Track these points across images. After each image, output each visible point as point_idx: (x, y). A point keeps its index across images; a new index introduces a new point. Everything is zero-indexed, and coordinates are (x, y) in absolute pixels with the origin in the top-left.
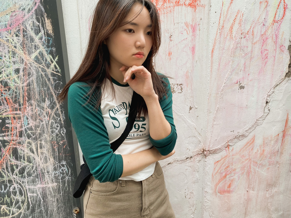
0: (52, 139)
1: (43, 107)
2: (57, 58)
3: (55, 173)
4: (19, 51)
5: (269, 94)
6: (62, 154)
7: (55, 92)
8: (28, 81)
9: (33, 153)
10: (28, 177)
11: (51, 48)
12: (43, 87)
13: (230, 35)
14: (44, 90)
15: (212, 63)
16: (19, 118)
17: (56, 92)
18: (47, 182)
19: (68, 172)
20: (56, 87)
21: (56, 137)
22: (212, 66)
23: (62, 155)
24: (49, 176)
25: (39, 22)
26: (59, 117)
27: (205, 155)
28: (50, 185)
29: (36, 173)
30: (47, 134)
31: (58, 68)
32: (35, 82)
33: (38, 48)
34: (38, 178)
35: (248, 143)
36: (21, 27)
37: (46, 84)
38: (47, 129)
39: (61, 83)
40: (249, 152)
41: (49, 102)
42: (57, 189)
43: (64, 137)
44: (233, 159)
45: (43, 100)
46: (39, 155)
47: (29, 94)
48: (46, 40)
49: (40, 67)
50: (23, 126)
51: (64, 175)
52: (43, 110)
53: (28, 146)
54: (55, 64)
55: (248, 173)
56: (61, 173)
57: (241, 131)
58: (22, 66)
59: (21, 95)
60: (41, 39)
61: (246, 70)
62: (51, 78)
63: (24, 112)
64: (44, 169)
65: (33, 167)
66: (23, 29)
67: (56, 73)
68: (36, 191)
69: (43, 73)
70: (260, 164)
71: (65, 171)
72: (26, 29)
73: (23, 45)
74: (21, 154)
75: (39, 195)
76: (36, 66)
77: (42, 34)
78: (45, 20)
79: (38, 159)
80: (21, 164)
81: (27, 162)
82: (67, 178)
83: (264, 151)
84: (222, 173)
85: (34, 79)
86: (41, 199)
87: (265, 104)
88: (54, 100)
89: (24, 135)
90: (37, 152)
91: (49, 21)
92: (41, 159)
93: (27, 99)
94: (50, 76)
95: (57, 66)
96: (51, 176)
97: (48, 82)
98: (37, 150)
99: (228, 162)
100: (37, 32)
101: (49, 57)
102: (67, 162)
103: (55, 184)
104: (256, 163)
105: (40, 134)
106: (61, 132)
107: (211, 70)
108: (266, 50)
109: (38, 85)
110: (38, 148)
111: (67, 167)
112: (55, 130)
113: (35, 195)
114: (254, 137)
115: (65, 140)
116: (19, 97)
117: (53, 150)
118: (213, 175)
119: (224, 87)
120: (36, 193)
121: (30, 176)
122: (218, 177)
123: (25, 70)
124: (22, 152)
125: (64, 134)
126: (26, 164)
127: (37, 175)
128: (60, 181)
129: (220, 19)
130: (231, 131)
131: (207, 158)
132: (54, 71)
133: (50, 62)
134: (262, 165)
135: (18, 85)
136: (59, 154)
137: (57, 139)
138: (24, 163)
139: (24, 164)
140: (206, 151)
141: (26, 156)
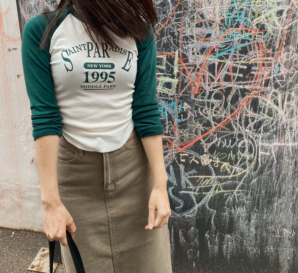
8: (291, 23)
9: (277, 105)
10: (263, 133)
16: (270, 65)
18: (288, 140)
24: (291, 134)
28: (290, 144)
29: (275, 129)
34: (276, 135)
46: (284, 108)
47: (288, 39)
50: (272, 75)
53: (272, 97)
58: (287, 8)
59: (278, 39)
63: (277, 59)
64: (287, 125)
65: (272, 122)
68: (271, 149)
74: (262, 105)
75: (274, 154)
79: (281, 113)
80: (258, 117)
81: (267, 115)
86: (275, 160)
89: (271, 84)
90: (283, 104)
92: (285, 113)
93: (284, 43)
96: (293, 133)
98: (283, 102)
103: (297, 144)
105: (291, 84)
110: (284, 100)
113: (268, 154)
116: (275, 42)
120: (270, 152)
121: (267, 132)
123: (290, 12)
124: (264, 104)
126: (266, 117)
127: (277, 131)
135: (277, 28)
138: (263, 116)
139: (262, 118)
141: (267, 109)
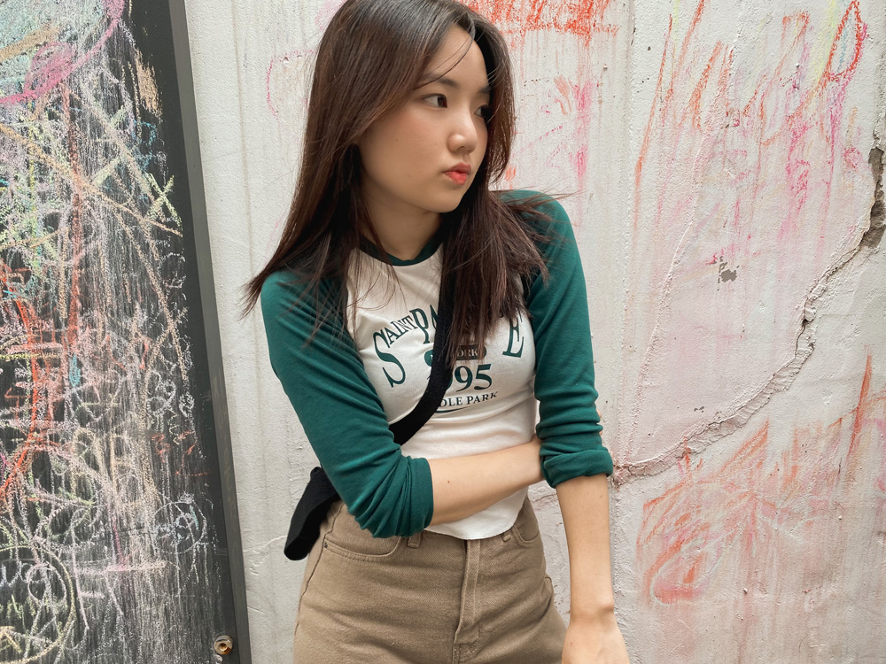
0: (153, 426)
1: (127, 332)
2: (170, 184)
3: (159, 530)
4: (59, 164)
5: (811, 296)
6: (182, 473)
7: (162, 286)
8: (84, 250)
9: (96, 467)
10: (78, 542)
11: (154, 153)
12: (127, 270)
13: (691, 116)
14: (131, 279)
15: (638, 201)
16: (56, 363)
17: (167, 285)
18: (137, 557)
19: (201, 526)
20: (167, 272)
21: (165, 423)
22: (637, 211)
23: (182, 477)
24: (142, 540)
25: (118, 77)
26: (176, 361)
27: (616, 482)
28: (145, 567)
29: (103, 530)
30: (138, 411)
31: (174, 214)
32: (103, 254)
33: (113, 153)
34: (108, 545)
35: (747, 445)
36: (64, 91)
37: (138, 260)
38: (139, 398)
39: (183, 258)
40: (751, 473)
41: (146, 317)
42: (164, 578)
43: (188, 422)
44: (701, 492)
45: (128, 311)
46: (113, 474)
47: (86, 292)
48: (140, 129)
49: (119, 211)
50: (68, 388)
51: (188, 538)
52: (126, 338)
53: (80, 449)
54: (165, 203)
55: (749, 537)
56: (178, 530)
57: (726, 409)
58: (65, 209)
59: (62, 294)
60: (125, 128)
61: (742, 222)
62: (151, 244)
63: (70, 346)
64: (128, 518)
65: (93, 512)
66: (71, 96)
67: (166, 229)
68: (103, 582)
69: (128, 230)
70: (784, 511)
71: (189, 525)
72: (78, 98)
73: (70, 143)
74: (60, 471)
75: (113, 595)
76: (109, 207)
77: (126, 113)
78: (135, 72)
79: (108, 487)
80: (58, 501)
81: (78, 496)
82: (196, 544)
83: (795, 469)
84: (667, 538)
85: (100, 247)
86: (119, 609)
87: (799, 328)
88: (161, 311)
89: (69, 413)
90: (108, 466)
91: (149, 74)
92: (118, 488)
93: (79, 305)
94: (149, 236)
95: (171, 208)
96: (147, 539)
97: (141, 256)
98: (107, 460)
99: (685, 502)
100: (114, 108)
101: (145, 182)
102: (195, 498)
103: (160, 564)
104: (773, 506)
105: (117, 412)
106: (181, 406)
107: (635, 224)
108: (803, 162)
109: (113, 264)
110: (109, 454)
111: (197, 513)
112: (160, 399)
113: (99, 595)
114: (767, 427)
115: (193, 431)
116: (56, 300)
117: (157, 460)
118: (641, 542)
119: (673, 273)
120: (103, 590)
121: (85, 539)
122: (656, 549)
123: (75, 219)
124: (63, 466)
125: (187, 412)
126: (75, 502)
127: (108, 534)
128: (176, 553)
129: (661, 70)
130: (695, 409)
131: (621, 489)
132: (160, 222)
133: (150, 195)
134: (791, 515)
135: (54, 263)
136: (172, 471)
137: (169, 427)
138: (68, 498)
139: (67, 503)
140: (618, 468)
141: (73, 479)
